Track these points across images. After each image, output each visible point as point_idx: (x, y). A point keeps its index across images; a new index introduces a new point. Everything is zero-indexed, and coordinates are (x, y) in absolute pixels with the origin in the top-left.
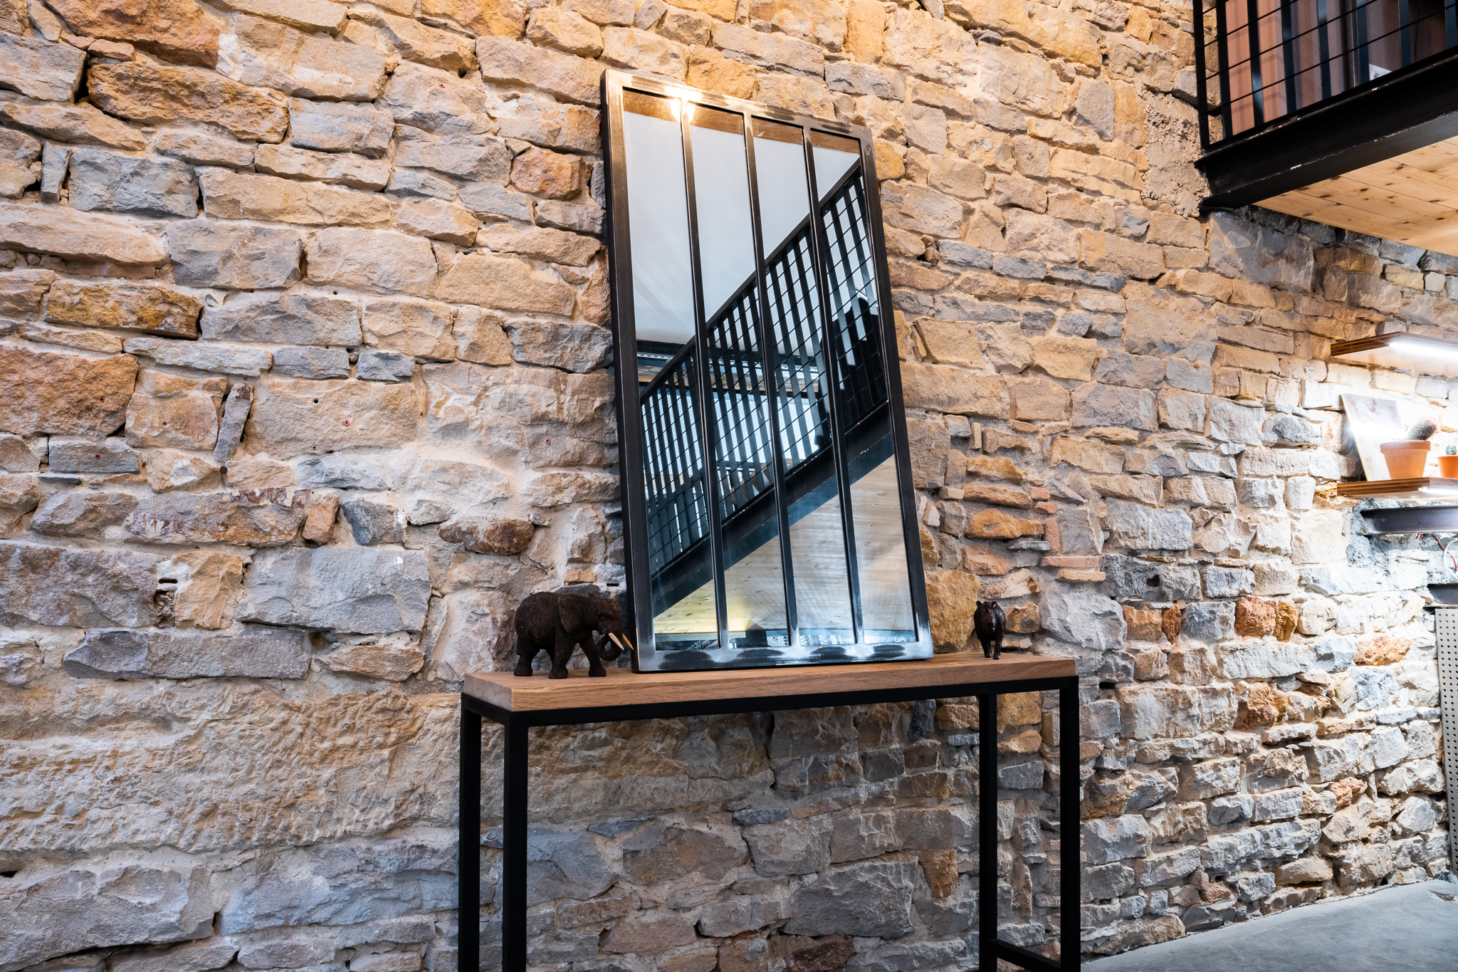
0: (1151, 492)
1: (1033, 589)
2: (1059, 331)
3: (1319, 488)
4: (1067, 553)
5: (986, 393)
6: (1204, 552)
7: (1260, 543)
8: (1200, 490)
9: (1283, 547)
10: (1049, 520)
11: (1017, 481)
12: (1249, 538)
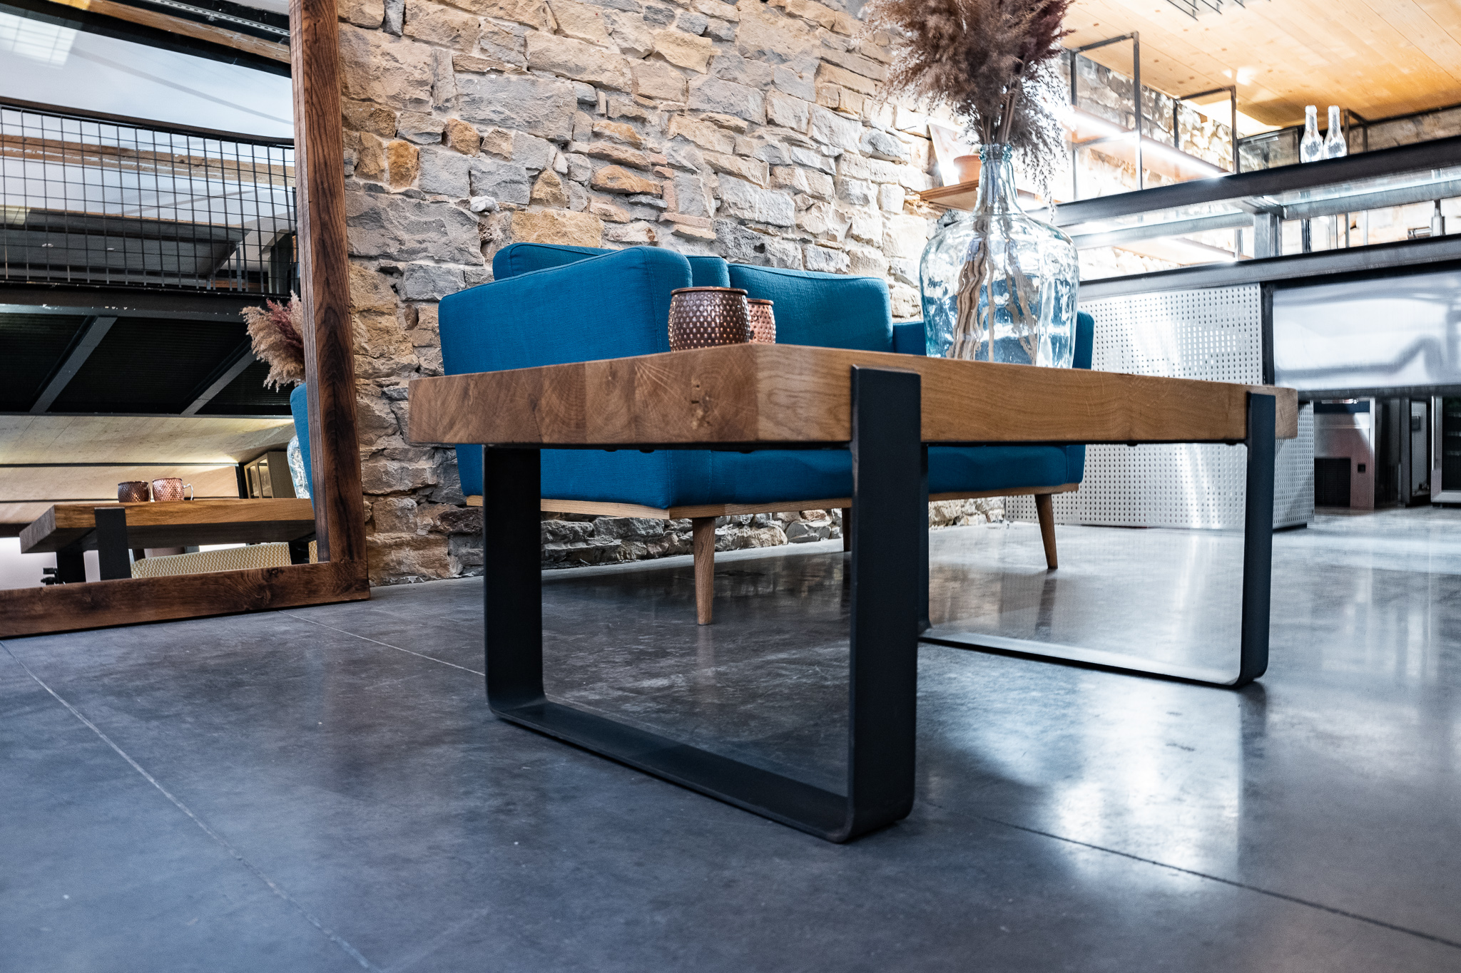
0: (758, 174)
1: (652, 238)
2: (678, 27)
3: (908, 198)
4: (683, 213)
5: (611, 67)
6: (805, 231)
7: (855, 231)
8: (801, 179)
9: (875, 240)
10: (667, 183)
11: (637, 145)
12: (846, 227)
